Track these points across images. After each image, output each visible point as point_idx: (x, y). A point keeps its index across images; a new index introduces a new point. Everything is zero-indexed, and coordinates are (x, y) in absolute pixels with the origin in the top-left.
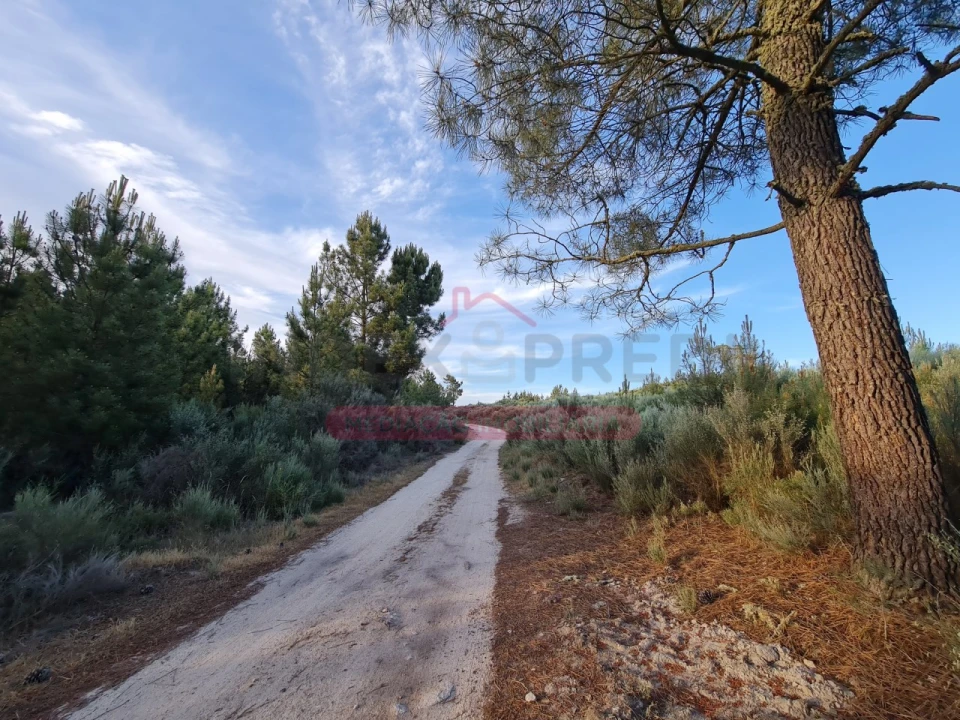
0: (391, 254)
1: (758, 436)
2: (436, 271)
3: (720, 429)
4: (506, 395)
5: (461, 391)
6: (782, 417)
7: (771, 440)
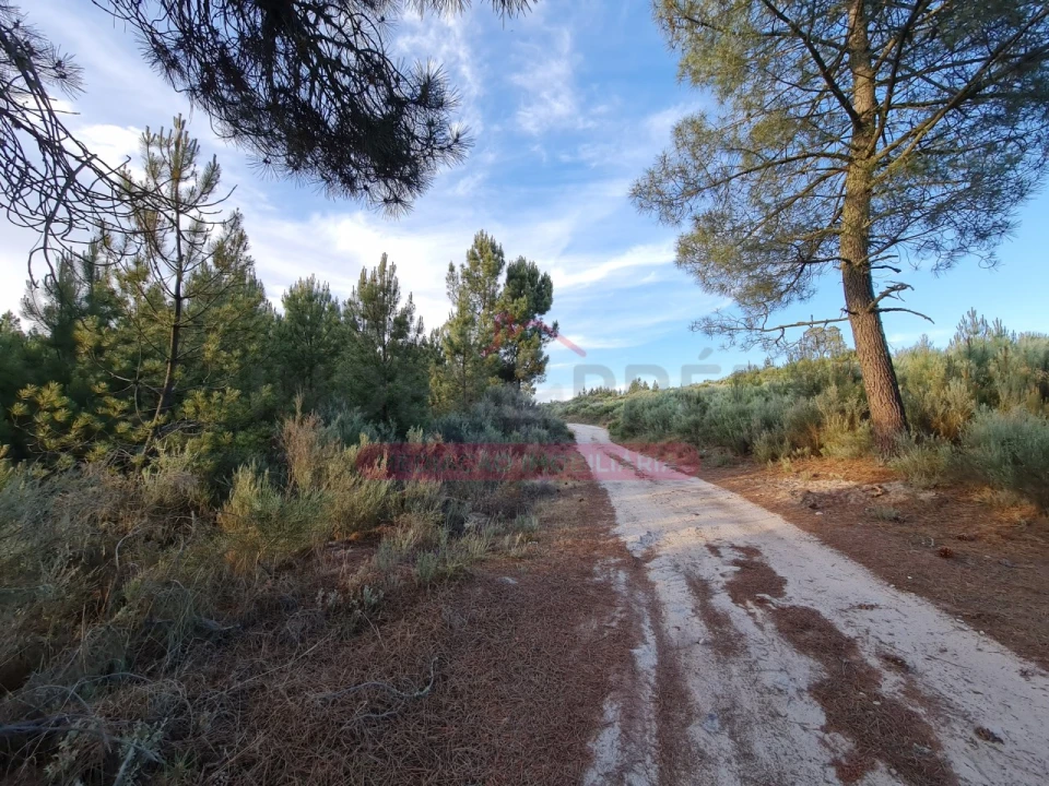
0: (505, 268)
1: (843, 411)
2: (546, 281)
3: (821, 407)
4: (582, 391)
5: (534, 390)
6: (855, 401)
7: (849, 413)
